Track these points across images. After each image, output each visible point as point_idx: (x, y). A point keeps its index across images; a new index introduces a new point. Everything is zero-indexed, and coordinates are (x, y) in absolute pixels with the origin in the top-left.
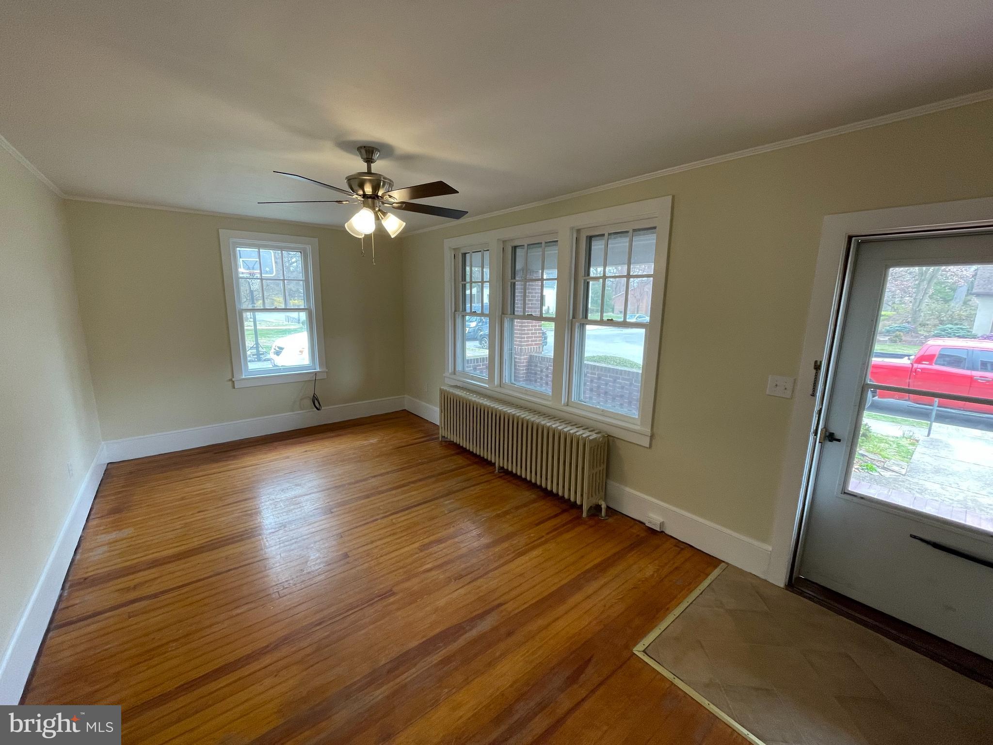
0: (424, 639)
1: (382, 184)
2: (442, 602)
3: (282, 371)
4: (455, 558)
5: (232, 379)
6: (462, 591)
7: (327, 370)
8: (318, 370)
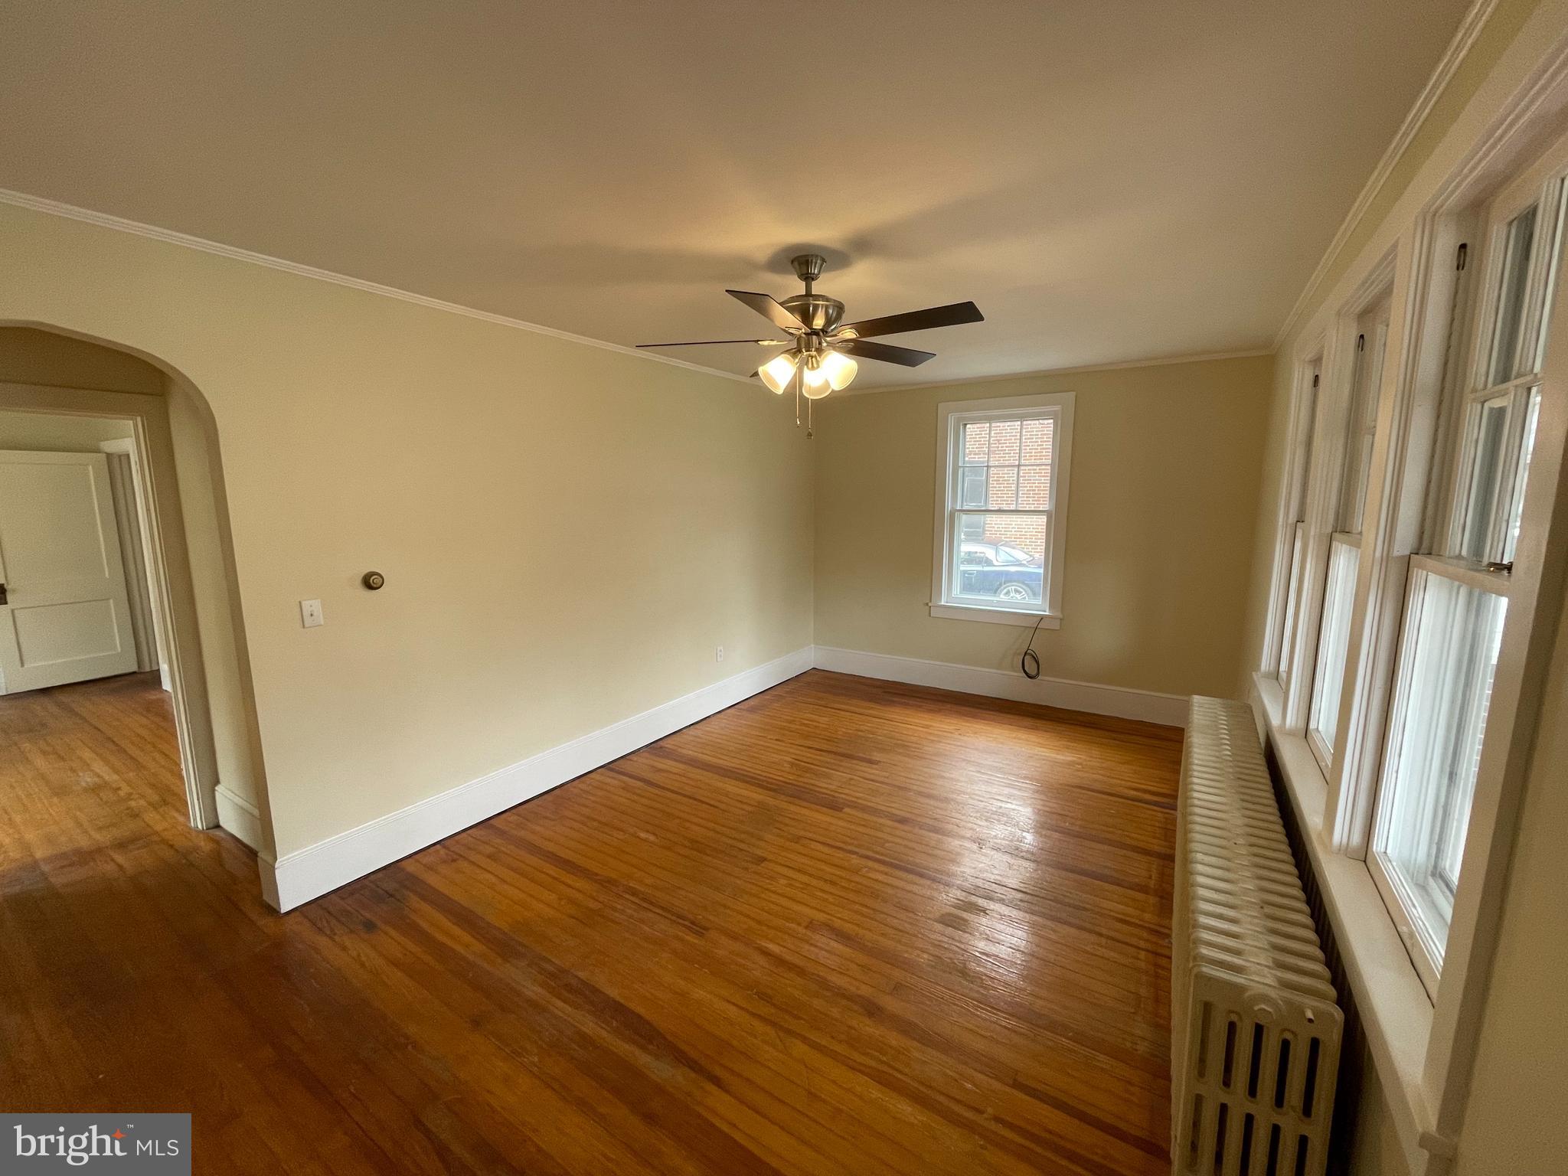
0: (622, 1001)
1: (811, 308)
2: (699, 994)
3: (994, 605)
4: (813, 974)
5: (927, 604)
6: (732, 1012)
7: (1061, 616)
8: (1047, 613)
